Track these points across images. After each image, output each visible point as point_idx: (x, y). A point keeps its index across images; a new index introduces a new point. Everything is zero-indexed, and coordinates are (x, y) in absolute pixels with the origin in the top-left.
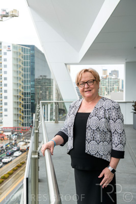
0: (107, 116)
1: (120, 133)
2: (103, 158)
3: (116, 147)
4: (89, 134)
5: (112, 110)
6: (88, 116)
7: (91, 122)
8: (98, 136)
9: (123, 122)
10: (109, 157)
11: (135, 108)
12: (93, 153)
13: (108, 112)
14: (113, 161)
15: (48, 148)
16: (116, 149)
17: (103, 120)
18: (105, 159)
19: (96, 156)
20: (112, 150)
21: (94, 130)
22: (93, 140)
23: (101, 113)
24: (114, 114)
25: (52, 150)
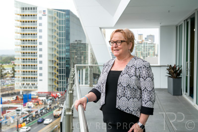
0: (138, 74)
1: (150, 91)
2: (133, 113)
3: (145, 103)
4: (119, 91)
5: (142, 69)
6: (120, 74)
7: (123, 80)
8: (128, 93)
9: (153, 80)
10: (139, 113)
11: (169, 72)
12: (123, 109)
13: (138, 70)
14: (142, 117)
15: (81, 104)
16: (145, 106)
17: (134, 77)
18: (135, 115)
19: (126, 112)
20: (142, 107)
21: (124, 87)
22: (124, 96)
23: (132, 71)
24: (144, 72)
25: (84, 105)
